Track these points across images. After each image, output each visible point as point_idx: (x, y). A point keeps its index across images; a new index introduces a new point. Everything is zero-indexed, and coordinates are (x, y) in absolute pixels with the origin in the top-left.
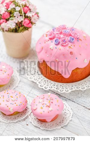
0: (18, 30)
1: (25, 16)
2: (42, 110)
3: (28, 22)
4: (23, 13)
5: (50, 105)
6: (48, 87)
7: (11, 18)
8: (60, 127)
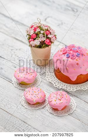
0: (42, 47)
1: (47, 37)
2: (56, 102)
3: (49, 41)
4: (45, 35)
5: (61, 99)
6: (60, 86)
7: (37, 38)
8: (67, 114)
